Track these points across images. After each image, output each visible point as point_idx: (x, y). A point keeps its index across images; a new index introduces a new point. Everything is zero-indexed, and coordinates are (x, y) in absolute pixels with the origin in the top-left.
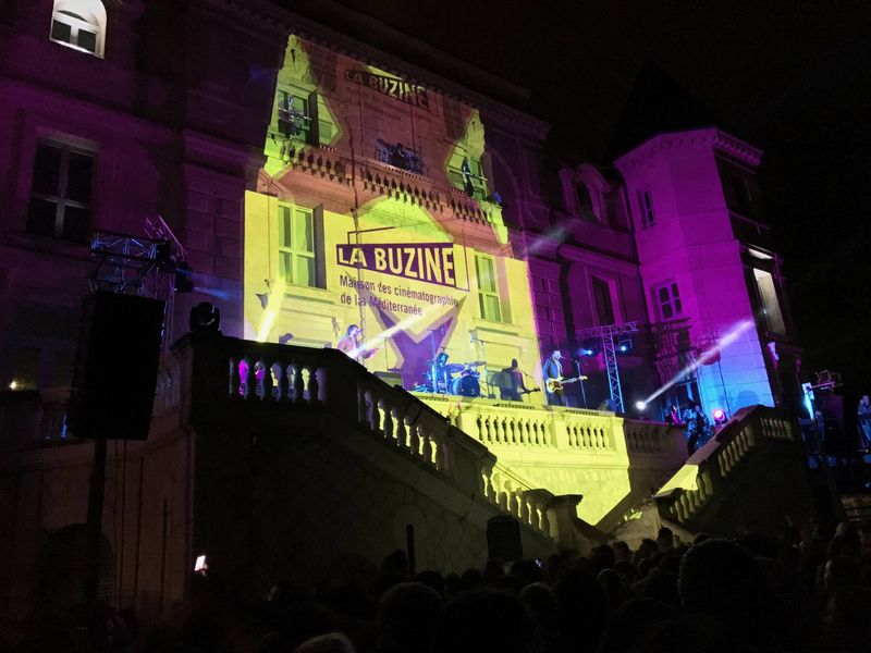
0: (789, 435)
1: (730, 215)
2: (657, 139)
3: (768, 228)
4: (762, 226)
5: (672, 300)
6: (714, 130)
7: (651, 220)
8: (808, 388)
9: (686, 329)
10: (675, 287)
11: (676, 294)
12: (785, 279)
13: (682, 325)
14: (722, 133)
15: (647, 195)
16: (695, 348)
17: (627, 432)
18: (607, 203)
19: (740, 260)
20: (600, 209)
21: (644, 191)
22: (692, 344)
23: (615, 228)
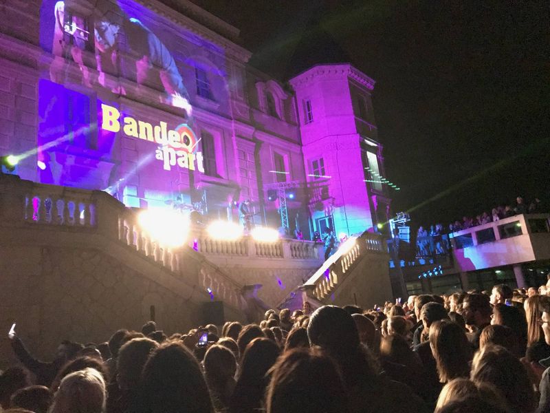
0: (380, 249)
1: (355, 119)
2: (316, 69)
3: (376, 128)
4: (373, 127)
5: (320, 168)
6: (349, 66)
7: (310, 119)
8: (392, 222)
9: (326, 186)
10: (322, 160)
11: (322, 164)
12: (383, 159)
13: (325, 184)
15: (308, 102)
16: (332, 197)
17: (291, 246)
18: (285, 106)
19: (359, 146)
20: (280, 109)
21: (306, 101)
22: (330, 195)
23: (288, 123)
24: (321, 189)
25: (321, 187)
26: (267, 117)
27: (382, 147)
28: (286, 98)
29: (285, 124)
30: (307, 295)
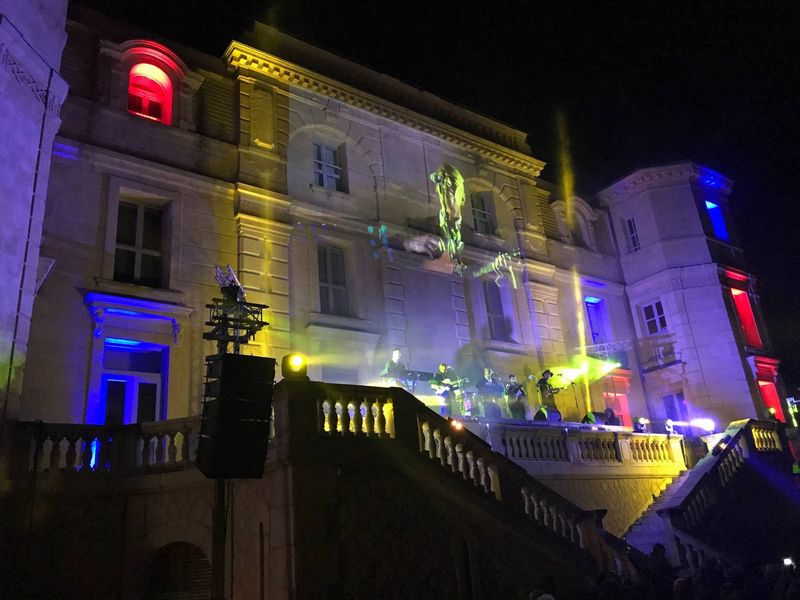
0: (778, 446)
1: (708, 241)
2: (639, 173)
3: (741, 251)
4: (737, 249)
5: (657, 317)
6: (690, 165)
7: (635, 245)
8: (792, 402)
9: (670, 343)
10: (659, 305)
11: (660, 311)
12: (759, 297)
13: (667, 340)
14: (697, 166)
15: (629, 221)
16: (680, 361)
17: (631, 444)
18: (595, 230)
19: (718, 281)
20: (589, 236)
21: (627, 219)
22: (677, 357)
23: (603, 253)
24: (661, 349)
25: (660, 346)
26: (573, 249)
27: (755, 280)
28: (595, 219)
29: (599, 256)
30: (673, 524)
